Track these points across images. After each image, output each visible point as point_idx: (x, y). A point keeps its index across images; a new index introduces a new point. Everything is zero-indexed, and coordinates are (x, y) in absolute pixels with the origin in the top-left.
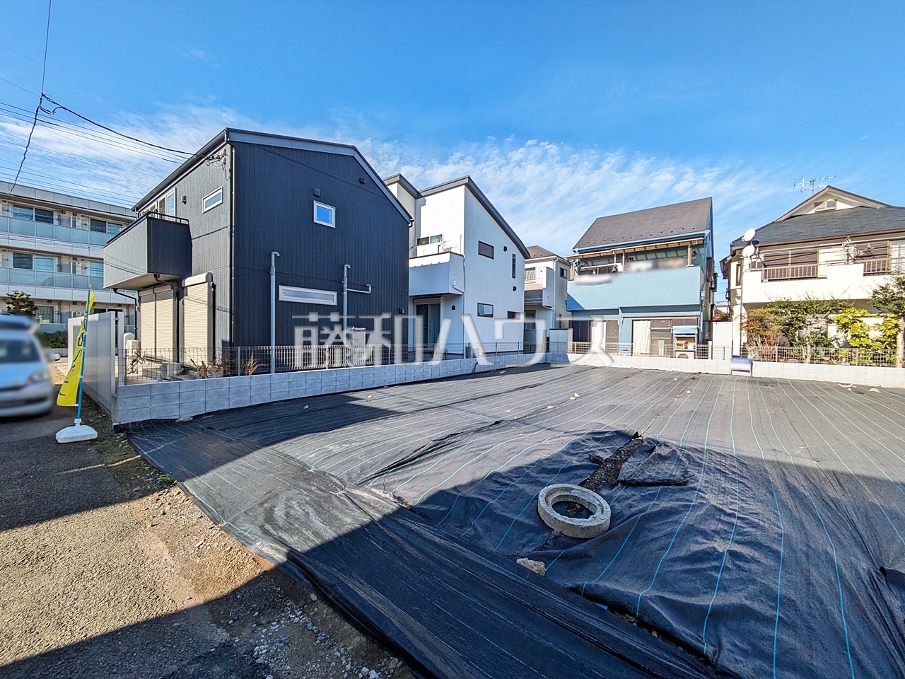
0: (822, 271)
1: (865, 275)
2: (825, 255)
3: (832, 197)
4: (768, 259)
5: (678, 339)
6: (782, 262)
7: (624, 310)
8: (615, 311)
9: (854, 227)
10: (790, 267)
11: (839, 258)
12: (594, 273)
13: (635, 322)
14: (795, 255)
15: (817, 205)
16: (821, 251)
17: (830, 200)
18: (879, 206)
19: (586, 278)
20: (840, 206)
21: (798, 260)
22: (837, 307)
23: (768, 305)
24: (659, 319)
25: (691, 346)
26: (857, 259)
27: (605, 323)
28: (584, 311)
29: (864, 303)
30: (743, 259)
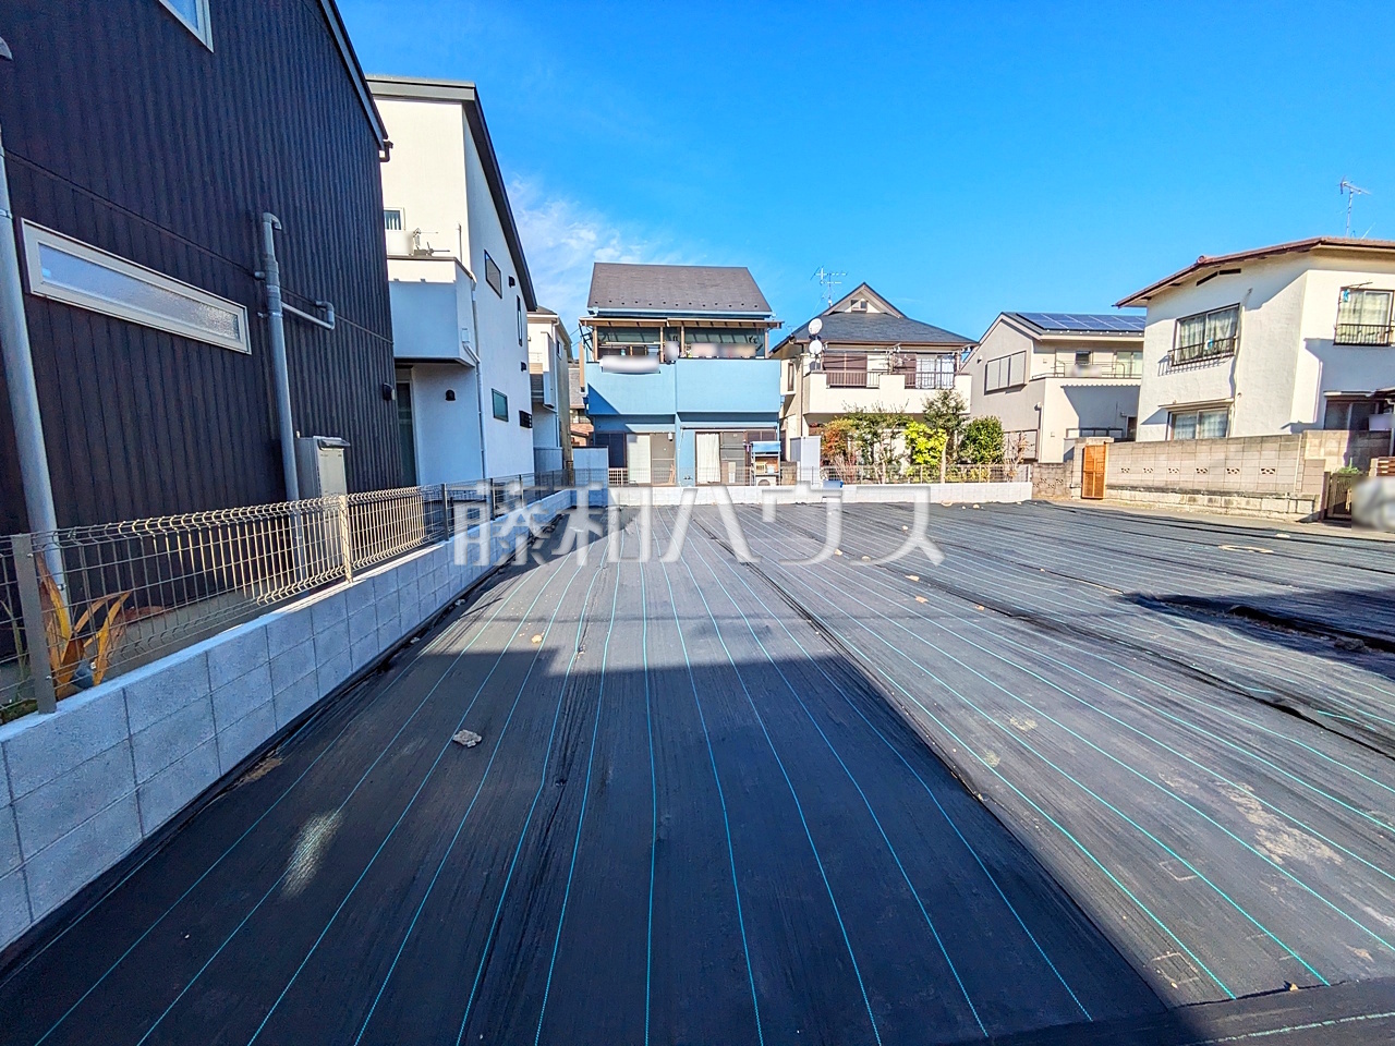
0: (871, 379)
1: (906, 388)
2: (876, 362)
3: (864, 297)
4: (828, 360)
5: (758, 459)
6: (837, 365)
7: (685, 416)
8: (670, 419)
9: (892, 334)
10: (845, 371)
11: (881, 367)
12: (623, 354)
13: (698, 436)
14: (852, 359)
15: (853, 302)
16: (869, 357)
17: (863, 300)
20: (871, 309)
21: (852, 364)
22: (902, 421)
23: (840, 416)
24: (730, 431)
25: (771, 468)
26: (896, 370)
27: (648, 437)
28: (618, 417)
29: (921, 418)
30: (802, 358)
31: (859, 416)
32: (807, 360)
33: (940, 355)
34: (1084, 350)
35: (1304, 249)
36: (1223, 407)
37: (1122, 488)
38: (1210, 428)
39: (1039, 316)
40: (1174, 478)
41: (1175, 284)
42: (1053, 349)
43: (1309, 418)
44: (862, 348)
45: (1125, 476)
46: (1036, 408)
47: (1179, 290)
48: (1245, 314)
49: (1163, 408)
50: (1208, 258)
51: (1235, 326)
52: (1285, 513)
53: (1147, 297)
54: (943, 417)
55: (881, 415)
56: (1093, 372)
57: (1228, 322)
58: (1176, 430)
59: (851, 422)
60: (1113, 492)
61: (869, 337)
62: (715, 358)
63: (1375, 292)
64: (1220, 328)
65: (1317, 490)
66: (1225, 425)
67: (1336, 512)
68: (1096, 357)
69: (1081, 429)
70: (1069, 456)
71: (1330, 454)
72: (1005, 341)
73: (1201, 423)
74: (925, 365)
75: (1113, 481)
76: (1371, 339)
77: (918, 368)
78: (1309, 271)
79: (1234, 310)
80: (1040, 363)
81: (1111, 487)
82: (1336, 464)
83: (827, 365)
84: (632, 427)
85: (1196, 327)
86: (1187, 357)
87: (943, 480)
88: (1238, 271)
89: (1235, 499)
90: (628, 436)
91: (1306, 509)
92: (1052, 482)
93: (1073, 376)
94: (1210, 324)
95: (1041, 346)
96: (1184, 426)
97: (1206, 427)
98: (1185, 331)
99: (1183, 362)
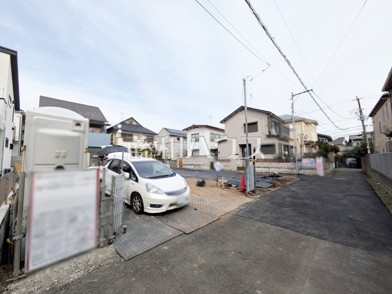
0: (134, 140)
3: (132, 120)
6: (125, 136)
10: (127, 138)
14: (129, 135)
16: (133, 135)
24: (94, 152)
29: (146, 150)
32: (117, 134)
36: (198, 150)
39: (170, 129)
40: (192, 163)
42: (173, 137)
45: (186, 162)
47: (191, 129)
50: (194, 124)
51: (199, 137)
53: (187, 129)
61: (134, 130)
65: (210, 164)
66: (199, 153)
68: (180, 139)
73: (196, 153)
75: (184, 164)
79: (198, 134)
80: (171, 139)
82: (212, 160)
83: (122, 136)
88: (198, 128)
89: (201, 166)
91: (209, 167)
92: (174, 164)
93: (176, 142)
94: (196, 136)
98: (192, 136)
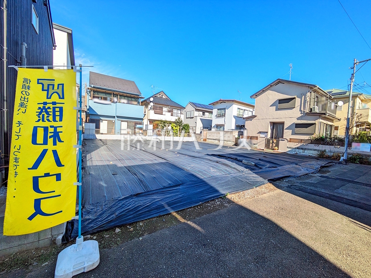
0: (164, 113)
1: (171, 116)
2: (165, 109)
3: (162, 94)
5: (137, 129)
6: (156, 109)
7: (118, 117)
8: (114, 117)
9: (169, 103)
10: (158, 110)
12: (100, 98)
13: (122, 122)
15: (160, 95)
16: (163, 108)
18: (170, 100)
19: (96, 100)
20: (164, 97)
21: (159, 109)
22: (170, 123)
23: (157, 120)
24: (130, 122)
25: (141, 132)
26: (169, 111)
27: (107, 121)
28: (97, 115)
29: (174, 122)
30: (148, 106)
31: (161, 121)
32: (149, 107)
33: (178, 109)
34: (204, 112)
35: (233, 101)
36: (223, 125)
37: (209, 139)
38: (222, 129)
39: (196, 103)
41: (217, 102)
42: (198, 111)
43: (234, 129)
44: (162, 106)
45: (210, 137)
46: (196, 122)
47: (218, 104)
48: (226, 110)
49: (216, 125)
50: (222, 99)
51: (225, 112)
52: (231, 144)
53: (213, 104)
54: (178, 123)
55: (166, 121)
56: (205, 116)
57: (224, 111)
58: (218, 129)
59: (159, 122)
60: (208, 140)
61: (163, 103)
62: (127, 103)
63: (241, 109)
64: (223, 111)
65: (234, 141)
66: (224, 128)
67: (236, 144)
68: (206, 113)
69: (203, 127)
70: (201, 132)
71: (236, 134)
72: (190, 108)
73: (221, 128)
74: (175, 111)
75: (208, 138)
76: (241, 117)
77: (174, 111)
78: (234, 105)
79: (225, 109)
80: (196, 113)
81: (208, 139)
82: (237, 136)
83: (154, 108)
84: (102, 118)
85: (220, 111)
86: (219, 116)
87: (178, 136)
88: (225, 102)
90: (101, 121)
91: (233, 143)
92: (198, 138)
93: (202, 117)
94: (222, 111)
95: (197, 110)
96: (218, 128)
97: (221, 129)
98: (219, 111)
99: (218, 117)
